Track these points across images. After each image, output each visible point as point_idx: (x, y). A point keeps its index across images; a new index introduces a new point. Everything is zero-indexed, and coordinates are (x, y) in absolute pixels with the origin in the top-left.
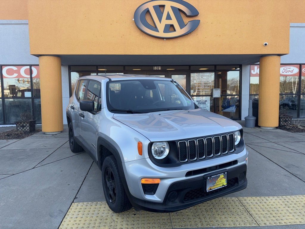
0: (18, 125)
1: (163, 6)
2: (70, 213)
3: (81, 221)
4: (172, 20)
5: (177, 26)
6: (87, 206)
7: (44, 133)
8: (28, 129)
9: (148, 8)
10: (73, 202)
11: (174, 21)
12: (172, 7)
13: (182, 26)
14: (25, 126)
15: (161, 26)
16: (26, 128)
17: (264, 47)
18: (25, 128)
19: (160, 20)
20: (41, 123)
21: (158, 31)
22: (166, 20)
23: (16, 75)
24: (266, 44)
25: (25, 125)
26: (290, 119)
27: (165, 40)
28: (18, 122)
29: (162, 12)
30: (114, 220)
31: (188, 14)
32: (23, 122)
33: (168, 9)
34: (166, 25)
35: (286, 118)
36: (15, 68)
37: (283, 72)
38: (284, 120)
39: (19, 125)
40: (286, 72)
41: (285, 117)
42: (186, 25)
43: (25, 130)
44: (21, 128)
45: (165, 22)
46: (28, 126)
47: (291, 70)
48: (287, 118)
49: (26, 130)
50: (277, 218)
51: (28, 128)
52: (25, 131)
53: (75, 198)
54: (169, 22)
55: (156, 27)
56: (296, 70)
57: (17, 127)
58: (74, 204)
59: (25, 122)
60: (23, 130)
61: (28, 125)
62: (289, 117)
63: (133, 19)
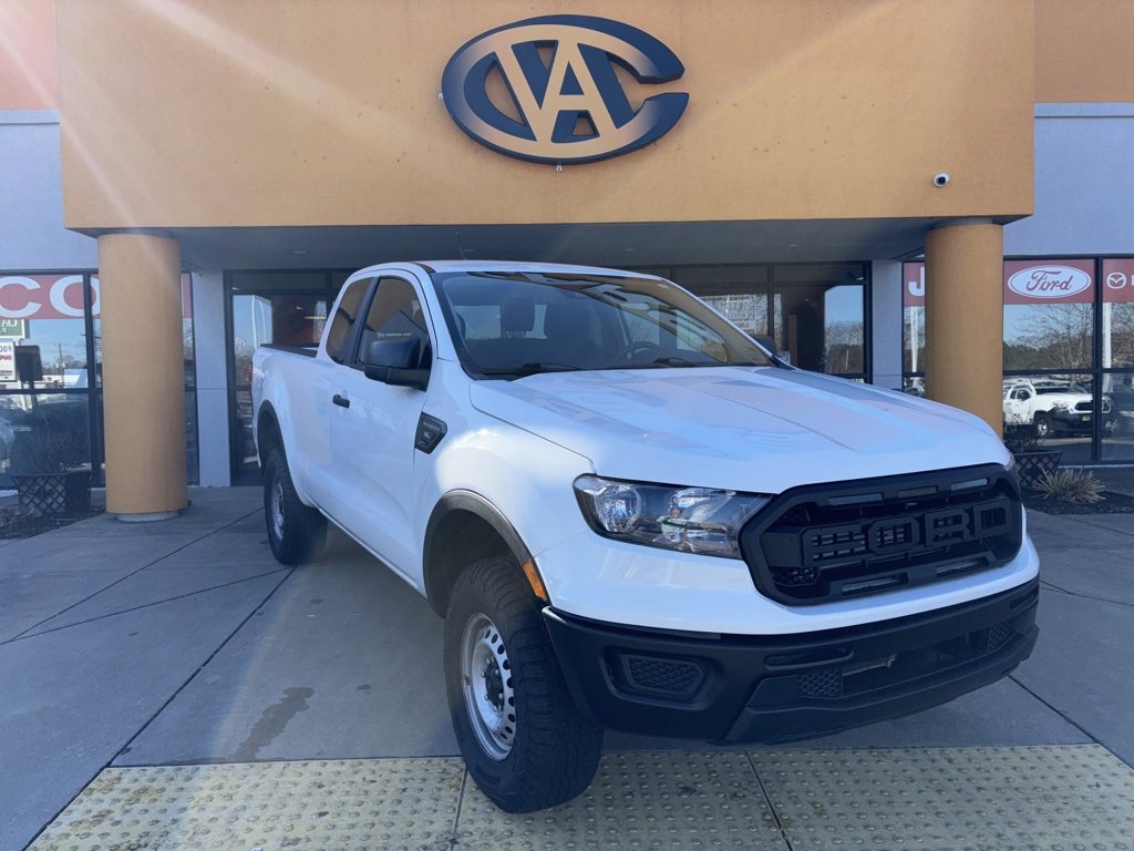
0: (24, 488)
1: (552, 45)
2: (81, 806)
3: (108, 834)
4: (582, 93)
5: (601, 116)
6: (154, 780)
7: (115, 519)
8: (60, 505)
9: (494, 53)
10: (108, 765)
11: (591, 100)
12: (581, 46)
13: (621, 113)
14: (49, 493)
15: (542, 119)
16: (55, 500)
17: (935, 189)
18: (50, 500)
19: (539, 95)
20: (104, 486)
21: (530, 136)
22: (562, 93)
23: (32, 308)
24: (942, 181)
25: (48, 487)
26: (1051, 465)
27: (559, 168)
28: (26, 478)
29: (546, 64)
30: (233, 835)
31: (642, 73)
32: (43, 478)
33: (568, 56)
34: (560, 112)
35: (1034, 460)
36: (31, 284)
37: (1030, 287)
38: (1029, 466)
39: (30, 487)
40: (1042, 288)
41: (1032, 456)
42: (635, 114)
43: (49, 506)
44: (37, 501)
45: (557, 101)
46: (60, 494)
47: (1061, 278)
48: (1040, 460)
49: (55, 506)
50: (877, 833)
51: (61, 500)
52: (49, 511)
53: (124, 750)
54: (573, 103)
55: (526, 123)
56: (1081, 280)
57: (21, 497)
58: (110, 772)
59: (49, 478)
60: (44, 506)
61: (60, 488)
62: (1048, 456)
63: (441, 94)
